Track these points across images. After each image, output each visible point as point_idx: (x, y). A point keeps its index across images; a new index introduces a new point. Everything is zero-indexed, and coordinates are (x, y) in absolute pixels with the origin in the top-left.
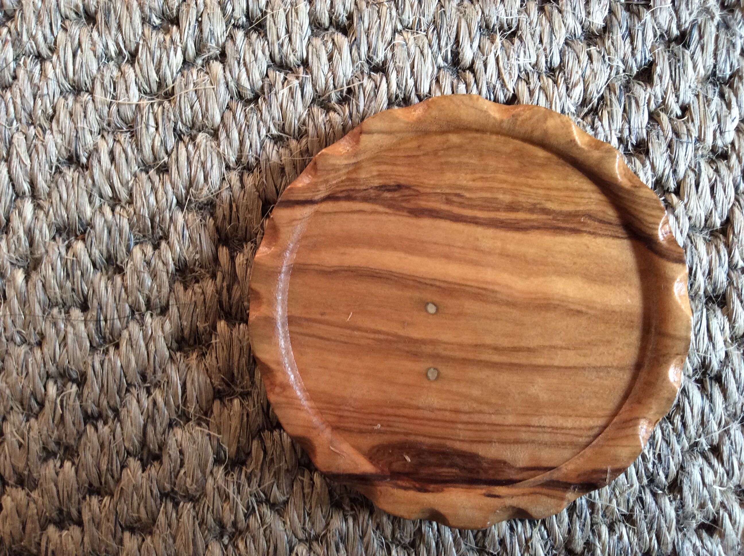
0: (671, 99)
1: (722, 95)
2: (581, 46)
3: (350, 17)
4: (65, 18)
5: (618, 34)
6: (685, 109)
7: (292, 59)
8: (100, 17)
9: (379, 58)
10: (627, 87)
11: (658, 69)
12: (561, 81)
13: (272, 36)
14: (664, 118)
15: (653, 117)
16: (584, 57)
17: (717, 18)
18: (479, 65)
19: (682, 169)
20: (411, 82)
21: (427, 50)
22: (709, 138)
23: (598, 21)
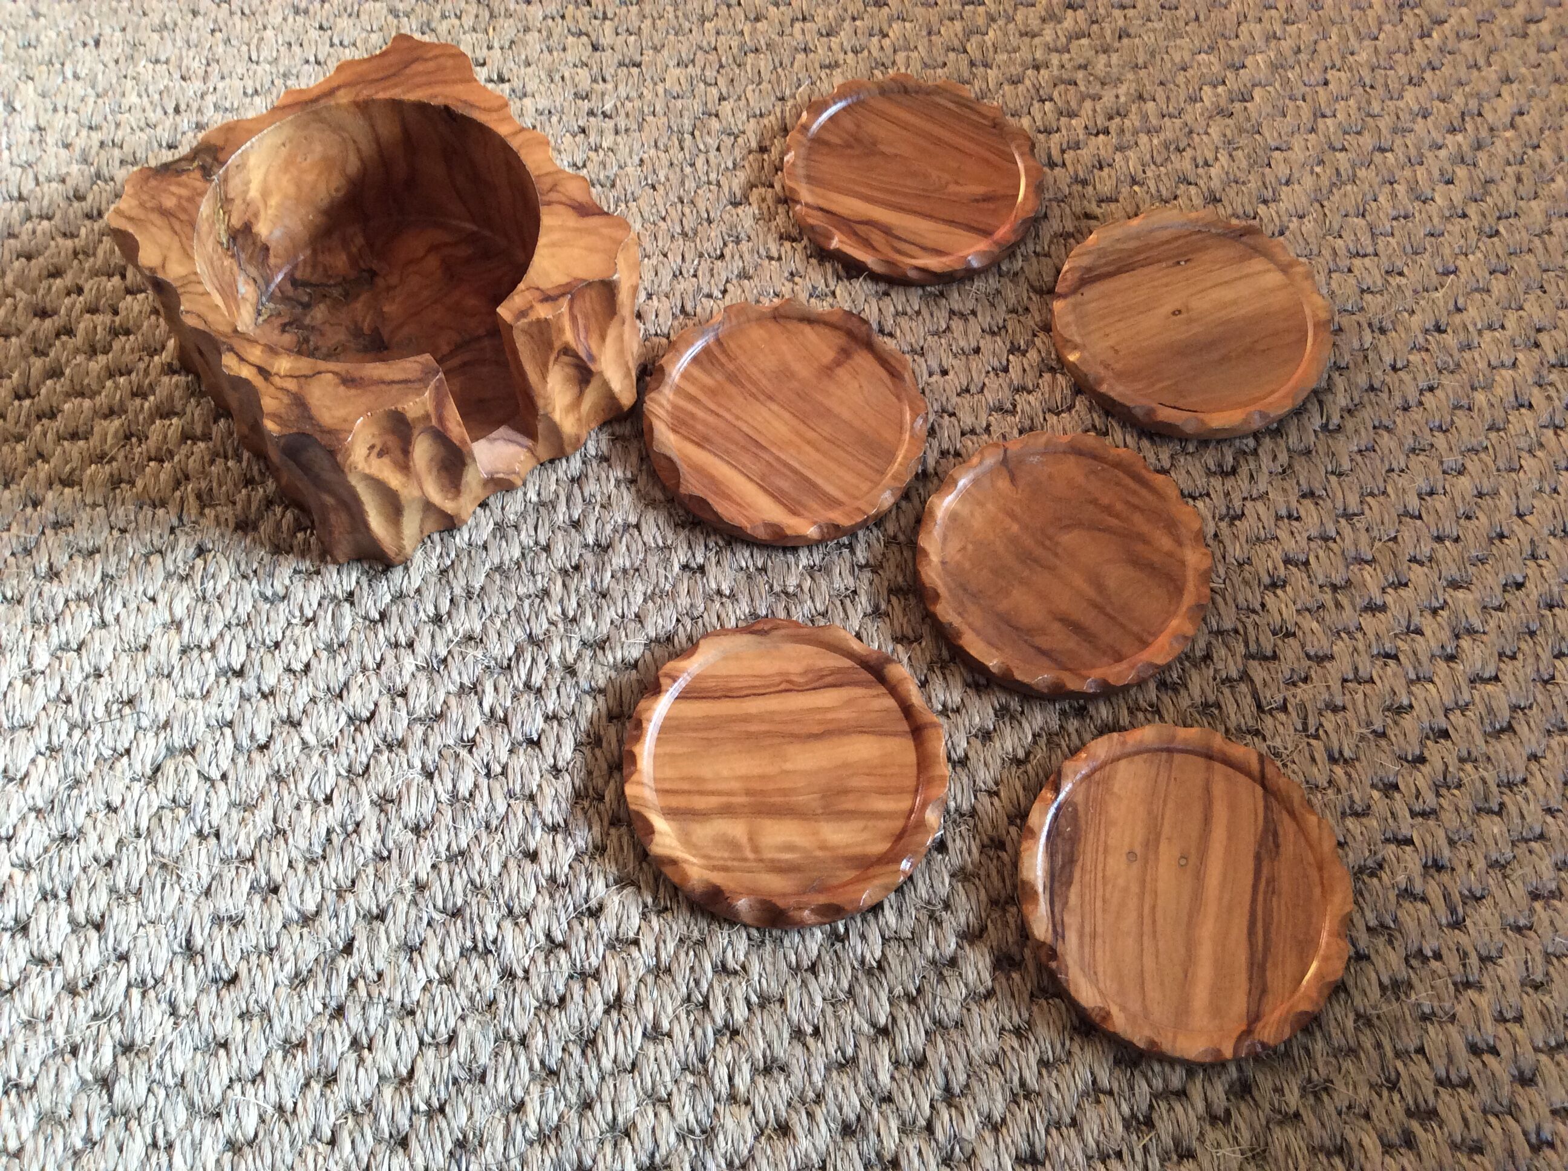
0: (367, 967)
1: (411, 960)
2: (295, 931)
3: (103, 916)
5: (325, 916)
6: (380, 975)
7: (48, 954)
9: (123, 948)
10: (333, 960)
11: (356, 944)
12: (276, 959)
13: (32, 935)
14: (361, 983)
15: (353, 983)
16: (296, 937)
17: (409, 897)
18: (207, 949)
19: (372, 1027)
20: (148, 967)
21: (164, 941)
22: (397, 998)
23: (310, 907)
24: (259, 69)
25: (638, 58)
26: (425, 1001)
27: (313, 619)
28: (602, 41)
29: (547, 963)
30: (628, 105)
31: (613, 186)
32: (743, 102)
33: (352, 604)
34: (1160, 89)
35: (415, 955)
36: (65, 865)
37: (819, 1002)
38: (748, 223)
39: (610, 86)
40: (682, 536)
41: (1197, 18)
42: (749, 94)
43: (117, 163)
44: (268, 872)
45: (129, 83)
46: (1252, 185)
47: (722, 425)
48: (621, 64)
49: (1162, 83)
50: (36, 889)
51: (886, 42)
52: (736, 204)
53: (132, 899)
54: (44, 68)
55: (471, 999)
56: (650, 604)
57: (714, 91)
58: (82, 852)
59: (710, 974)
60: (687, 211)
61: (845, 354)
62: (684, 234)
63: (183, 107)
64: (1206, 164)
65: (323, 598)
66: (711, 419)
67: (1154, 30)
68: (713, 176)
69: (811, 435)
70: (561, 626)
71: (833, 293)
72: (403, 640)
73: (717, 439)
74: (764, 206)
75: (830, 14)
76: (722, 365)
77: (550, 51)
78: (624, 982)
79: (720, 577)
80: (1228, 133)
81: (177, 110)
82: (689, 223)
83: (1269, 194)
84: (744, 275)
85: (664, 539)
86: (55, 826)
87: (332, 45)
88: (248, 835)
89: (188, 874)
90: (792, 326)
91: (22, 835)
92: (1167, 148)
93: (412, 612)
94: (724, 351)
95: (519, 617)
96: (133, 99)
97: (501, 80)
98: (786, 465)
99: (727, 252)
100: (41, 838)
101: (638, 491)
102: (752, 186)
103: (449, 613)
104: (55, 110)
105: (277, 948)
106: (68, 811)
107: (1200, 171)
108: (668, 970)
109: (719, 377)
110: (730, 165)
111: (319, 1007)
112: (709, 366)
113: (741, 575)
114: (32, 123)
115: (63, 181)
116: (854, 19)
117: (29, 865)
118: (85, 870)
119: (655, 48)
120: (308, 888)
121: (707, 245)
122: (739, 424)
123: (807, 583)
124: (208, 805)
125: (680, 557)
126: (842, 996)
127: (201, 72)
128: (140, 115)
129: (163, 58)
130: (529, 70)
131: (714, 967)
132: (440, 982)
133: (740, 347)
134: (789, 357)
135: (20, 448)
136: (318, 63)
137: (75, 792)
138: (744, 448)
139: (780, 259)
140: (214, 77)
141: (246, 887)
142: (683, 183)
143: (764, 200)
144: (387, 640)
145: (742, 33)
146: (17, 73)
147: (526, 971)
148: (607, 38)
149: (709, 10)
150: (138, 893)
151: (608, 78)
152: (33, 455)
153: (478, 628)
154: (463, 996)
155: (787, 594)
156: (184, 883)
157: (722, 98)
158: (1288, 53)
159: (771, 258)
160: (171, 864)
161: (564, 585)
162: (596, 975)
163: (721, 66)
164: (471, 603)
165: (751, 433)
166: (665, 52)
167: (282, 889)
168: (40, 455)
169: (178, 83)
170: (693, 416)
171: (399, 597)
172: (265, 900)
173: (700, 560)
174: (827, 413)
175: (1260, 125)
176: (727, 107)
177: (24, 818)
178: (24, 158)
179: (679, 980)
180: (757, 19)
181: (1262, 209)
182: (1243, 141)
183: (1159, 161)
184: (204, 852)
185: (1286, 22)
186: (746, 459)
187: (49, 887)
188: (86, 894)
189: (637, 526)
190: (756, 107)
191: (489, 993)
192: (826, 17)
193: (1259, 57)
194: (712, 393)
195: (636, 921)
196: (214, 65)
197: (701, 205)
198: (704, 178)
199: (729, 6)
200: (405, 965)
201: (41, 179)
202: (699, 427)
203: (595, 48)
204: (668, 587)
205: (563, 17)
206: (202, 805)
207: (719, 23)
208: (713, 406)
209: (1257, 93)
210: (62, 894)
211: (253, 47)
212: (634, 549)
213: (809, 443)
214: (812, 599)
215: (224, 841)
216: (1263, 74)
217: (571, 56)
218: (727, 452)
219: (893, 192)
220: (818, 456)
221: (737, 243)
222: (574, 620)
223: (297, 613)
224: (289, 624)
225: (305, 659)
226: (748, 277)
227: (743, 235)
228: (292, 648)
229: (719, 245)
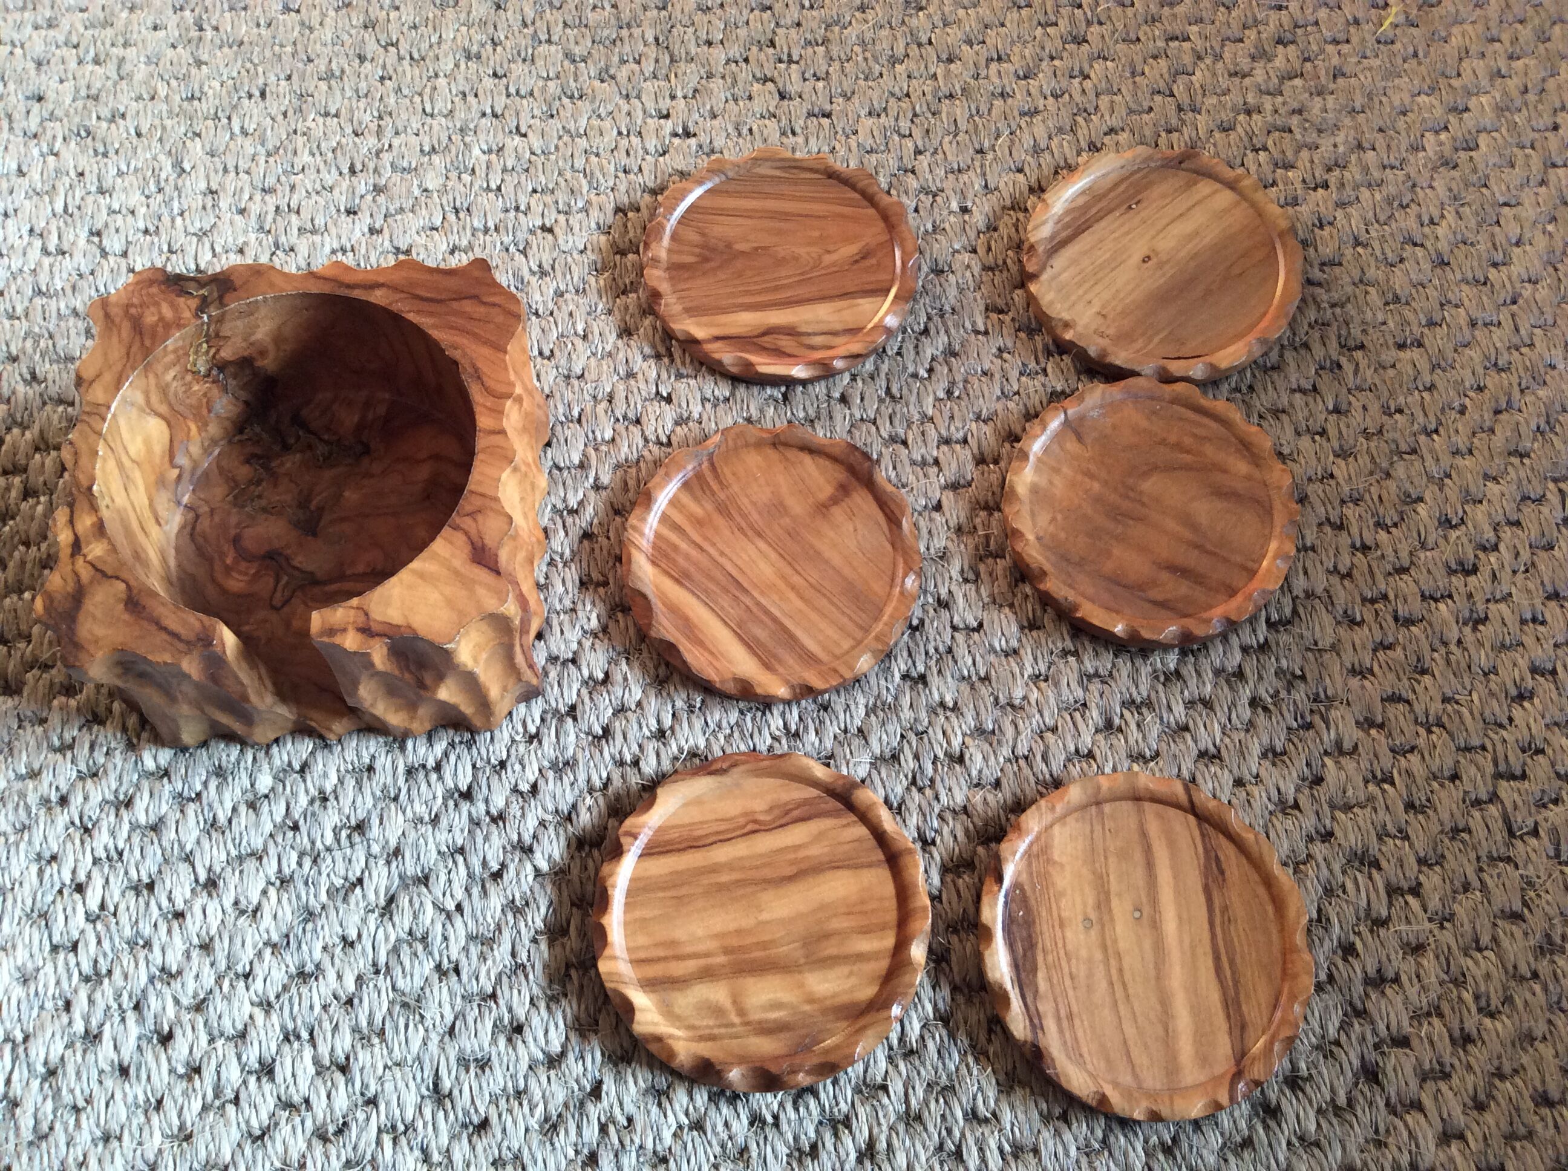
0: (617, 1111)
1: (660, 1105)
2: (542, 1072)
3: (347, 1058)
4: (101, 1072)
5: (571, 1057)
6: (630, 1120)
7: (297, 1099)
8: (132, 1071)
9: (370, 1094)
10: (582, 1104)
11: (605, 1087)
12: (525, 1103)
13: (279, 1078)
14: (612, 1129)
15: (603, 1129)
16: (544, 1079)
18: (456, 1092)
20: (397, 1112)
21: (412, 1084)
22: (649, 1145)
23: (556, 1048)
24: (435, 123)
25: (827, 107)
26: (677, 1149)
27: (537, 734)
28: (789, 88)
29: (797, 1110)
32: (940, 156)
33: (575, 719)
34: (1380, 136)
35: (664, 1099)
36: (306, 1003)
37: (1073, 1151)
39: (800, 140)
41: (1415, 55)
42: (946, 147)
43: (295, 231)
44: (510, 1010)
45: (300, 140)
46: (1482, 247)
48: (811, 114)
49: (1381, 130)
50: (278, 1028)
51: (1088, 84)
53: (376, 1040)
54: (210, 123)
55: (723, 1146)
56: (873, 719)
57: (909, 144)
58: (322, 989)
59: (961, 1122)
63: (359, 167)
64: (1432, 222)
65: (544, 712)
67: (1370, 69)
71: (1045, 370)
72: (628, 758)
75: (1027, 52)
77: (736, 100)
78: (876, 1130)
79: (944, 689)
80: (1454, 186)
81: (352, 171)
83: (1499, 257)
84: (951, 353)
86: (291, 960)
87: (508, 96)
88: (488, 972)
89: (431, 1013)
91: (259, 972)
92: (1390, 204)
93: (636, 726)
95: (742, 732)
96: (305, 158)
97: (687, 134)
99: (932, 326)
100: (279, 976)
103: (672, 728)
104: (226, 170)
105: (525, 1091)
106: (304, 947)
107: (1426, 230)
108: (919, 1118)
110: (929, 227)
111: (571, 1153)
113: (965, 687)
114: (202, 186)
115: (241, 251)
116: (1052, 58)
117: (269, 1004)
118: (325, 1008)
119: (844, 95)
120: (552, 1028)
123: (1034, 695)
124: (446, 938)
126: (1097, 1146)
127: (373, 126)
128: (314, 176)
129: (333, 111)
130: (716, 122)
131: (965, 1115)
132: (691, 1129)
136: (495, 115)
137: (310, 926)
139: (986, 333)
140: (389, 132)
141: (489, 1025)
144: (613, 757)
145: (934, 76)
146: (183, 130)
147: (776, 1117)
148: (794, 86)
149: (900, 50)
150: (382, 1033)
151: (798, 130)
153: (702, 744)
154: (714, 1142)
155: (1013, 706)
156: (428, 1023)
157: (918, 152)
158: (1515, 93)
159: (977, 332)
160: (412, 1003)
162: (847, 1122)
163: (915, 115)
164: (693, 717)
166: (856, 100)
167: (526, 1029)
169: (349, 140)
171: (621, 710)
172: (509, 1040)
175: (1487, 177)
176: (924, 161)
177: (259, 954)
178: (198, 225)
179: (931, 1128)
180: (950, 60)
181: (1492, 274)
182: (1470, 196)
183: (1382, 218)
184: (445, 990)
185: (1511, 58)
187: (290, 1026)
188: (329, 1035)
190: (954, 162)
191: (740, 1140)
192: (1024, 57)
193: (1483, 99)
195: (883, 1064)
196: (387, 118)
199: (920, 45)
200: (654, 1110)
201: (218, 249)
203: (782, 96)
205: (746, 60)
206: (439, 938)
207: (910, 65)
209: (1483, 140)
210: (305, 1035)
211: (426, 98)
214: (1040, 712)
215: (464, 977)
216: (1488, 119)
217: (758, 106)
221: (942, 316)
222: (797, 735)
223: (521, 730)
224: (513, 741)
225: (532, 779)
226: (955, 355)
227: (947, 308)
228: (517, 767)
229: (923, 319)
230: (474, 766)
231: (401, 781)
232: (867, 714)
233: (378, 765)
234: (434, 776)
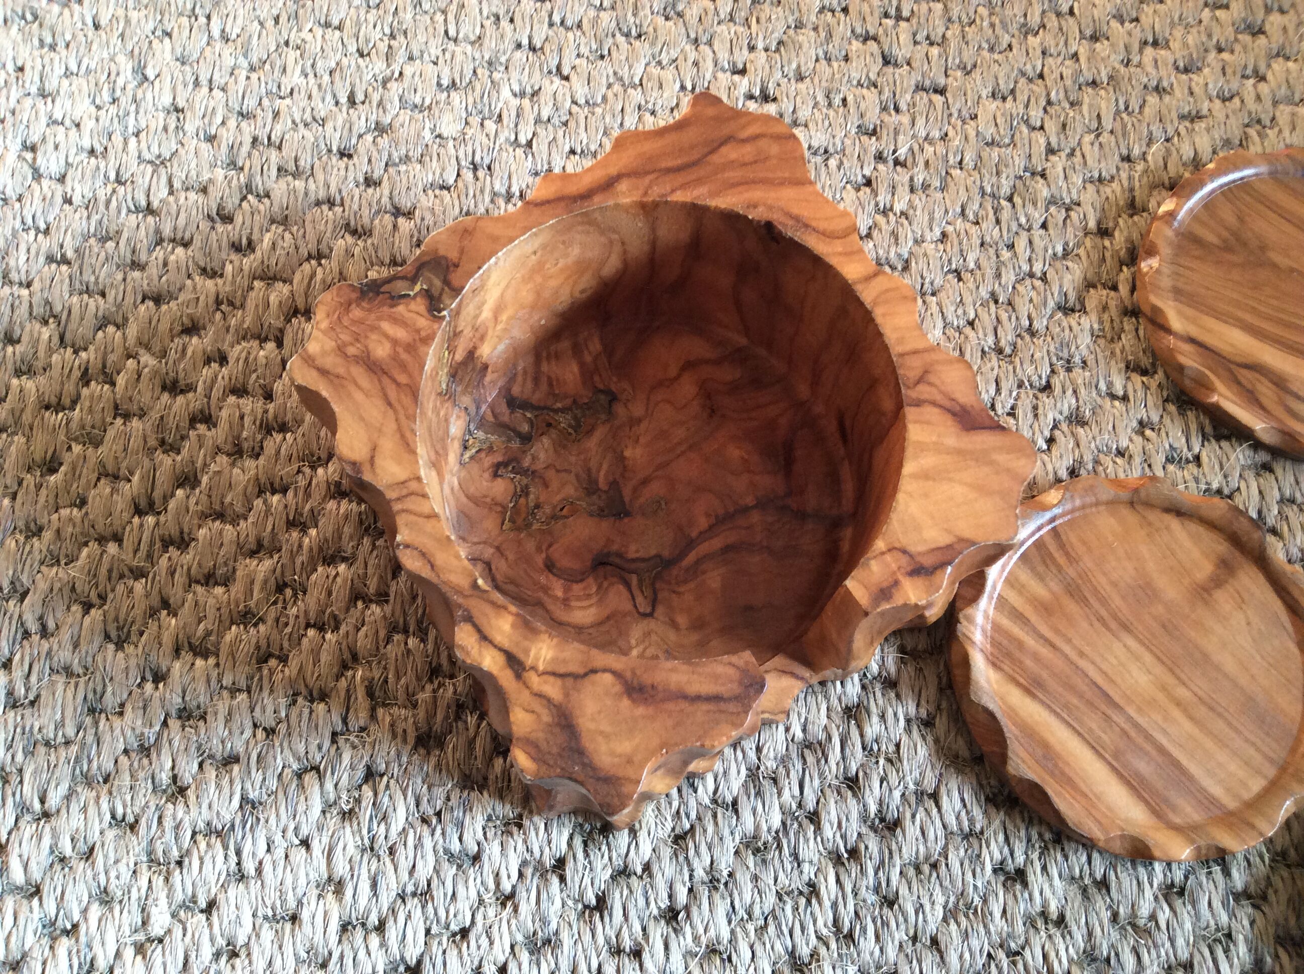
24: (458, 50)
25: (942, 81)
27: (511, 896)
28: (895, 51)
30: (929, 150)
31: (906, 268)
32: (1078, 159)
33: (562, 879)
38: (1085, 340)
39: (905, 119)
40: (997, 823)
42: (1087, 148)
43: (274, 172)
45: (292, 55)
47: (1059, 663)
48: (920, 88)
51: (1264, 88)
52: (1066, 309)
54: (184, 21)
56: (953, 927)
57: (1040, 140)
60: (1004, 316)
61: (1225, 568)
62: (1000, 351)
63: (360, 97)
65: (524, 863)
66: (1045, 651)
68: (1038, 268)
69: (1182, 692)
70: (833, 945)
71: (1197, 458)
72: (627, 944)
73: (1052, 684)
74: (1106, 317)
75: (1190, 40)
76: (1060, 569)
77: (829, 60)
79: (1048, 892)
81: (352, 101)
82: (1007, 337)
84: (1077, 419)
85: (972, 821)
87: (551, 25)
90: (1154, 516)
93: (641, 902)
94: (1062, 546)
95: (779, 926)
96: (294, 78)
98: (1148, 737)
99: (1056, 382)
101: (937, 741)
102: (1090, 285)
103: (687, 908)
104: (197, 83)
109: (1055, 586)
110: (1059, 249)
112: (1041, 569)
113: (1074, 890)
114: (167, 100)
115: (204, 190)
116: (1220, 50)
119: (963, 67)
121: (1030, 370)
122: (1083, 663)
123: (1164, 915)
125: (994, 851)
127: (383, 47)
128: (304, 103)
129: (336, 22)
130: (802, 86)
133: (1084, 543)
134: (1151, 566)
135: (139, 586)
136: (532, 49)
138: (1090, 704)
139: (1125, 398)
140: (401, 57)
142: (998, 276)
143: (1105, 308)
144: (608, 941)
145: (1075, 56)
146: (151, 26)
148: (902, 50)
149: (1034, 19)
151: (903, 106)
152: (155, 601)
153: (725, 935)
155: (1134, 926)
157: (1051, 151)
159: (1113, 397)
161: (838, 881)
163: (1049, 103)
164: (717, 897)
165: (1100, 680)
166: (976, 74)
168: (165, 604)
169: (352, 61)
170: (1020, 645)
171: (623, 873)
173: (1020, 859)
174: (1204, 660)
176: (1058, 163)
178: (155, 150)
180: (1094, 38)
186: (1093, 722)
189: (935, 796)
190: (1095, 167)
192: (1185, 45)
194: (1046, 609)
196: (401, 38)
197: (1023, 309)
198: (1026, 268)
199: (1059, 14)
201: (177, 184)
202: (1029, 663)
203: (886, 61)
204: (977, 900)
205: (845, 10)
207: (1048, 38)
208: (1049, 634)
211: (451, 17)
212: (931, 836)
213: (1178, 704)
214: (1172, 940)
217: (856, 71)
218: (1066, 706)
219: (1288, 325)
220: (1188, 726)
221: (1069, 370)
222: (850, 936)
223: (492, 886)
224: (481, 902)
225: (501, 959)
226: (1083, 423)
227: (1077, 359)
228: (484, 941)
229: (1045, 371)
230: (428, 932)
231: (333, 938)
232: (945, 920)
233: (305, 915)
234: (374, 940)
